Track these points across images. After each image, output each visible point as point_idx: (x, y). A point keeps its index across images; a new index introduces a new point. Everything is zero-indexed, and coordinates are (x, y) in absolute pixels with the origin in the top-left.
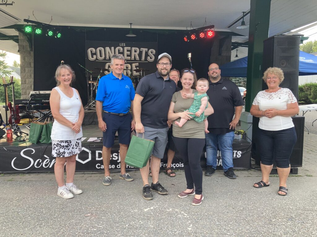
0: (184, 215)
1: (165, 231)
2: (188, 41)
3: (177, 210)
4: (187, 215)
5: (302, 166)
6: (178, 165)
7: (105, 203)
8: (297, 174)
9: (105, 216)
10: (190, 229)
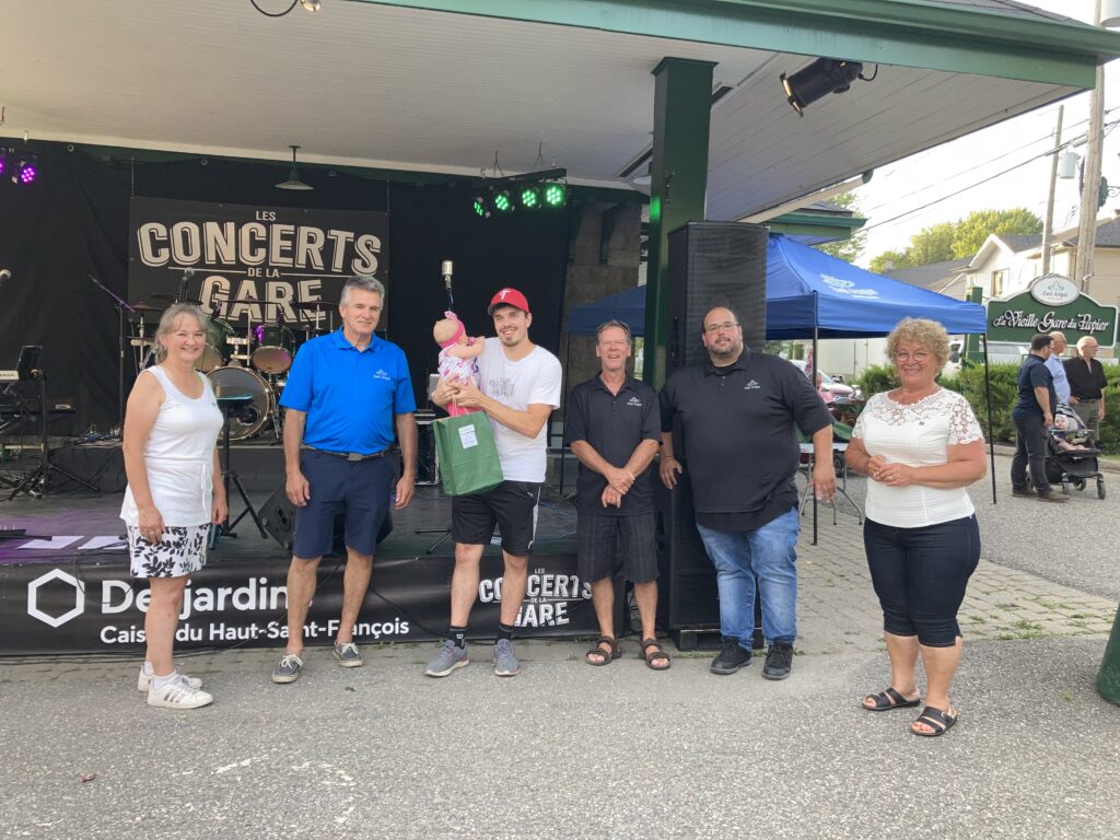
0: (342, 780)
1: (258, 829)
2: (488, 214)
3: (326, 765)
4: (350, 779)
6: (388, 628)
7: (90, 754)
9: (74, 794)
10: (341, 820)
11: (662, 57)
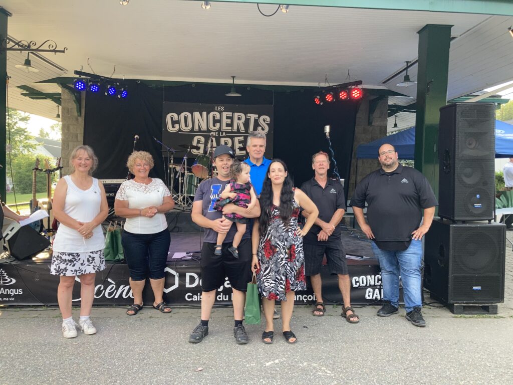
0: (326, 372)
2: (322, 104)
3: (315, 365)
4: (330, 372)
5: (503, 302)
6: (310, 298)
8: (496, 313)
11: (425, 24)
